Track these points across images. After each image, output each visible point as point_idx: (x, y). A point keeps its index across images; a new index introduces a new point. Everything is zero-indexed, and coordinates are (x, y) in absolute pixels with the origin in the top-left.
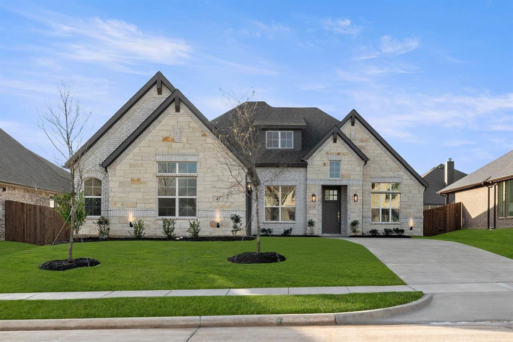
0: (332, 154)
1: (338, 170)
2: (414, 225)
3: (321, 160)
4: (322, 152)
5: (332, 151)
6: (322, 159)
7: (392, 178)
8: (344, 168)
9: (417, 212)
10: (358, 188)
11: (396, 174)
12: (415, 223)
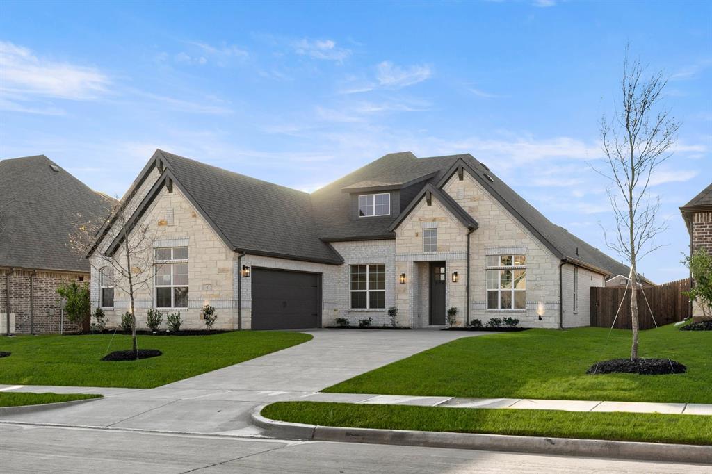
0: (426, 220)
1: (435, 241)
2: (545, 313)
3: (413, 229)
4: (414, 219)
5: (427, 217)
6: (415, 228)
7: (513, 247)
8: (442, 238)
9: (549, 295)
10: (460, 264)
11: (519, 243)
12: (547, 311)
